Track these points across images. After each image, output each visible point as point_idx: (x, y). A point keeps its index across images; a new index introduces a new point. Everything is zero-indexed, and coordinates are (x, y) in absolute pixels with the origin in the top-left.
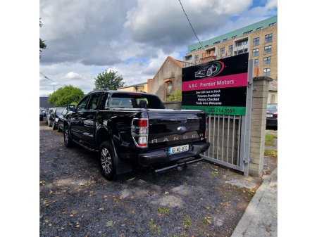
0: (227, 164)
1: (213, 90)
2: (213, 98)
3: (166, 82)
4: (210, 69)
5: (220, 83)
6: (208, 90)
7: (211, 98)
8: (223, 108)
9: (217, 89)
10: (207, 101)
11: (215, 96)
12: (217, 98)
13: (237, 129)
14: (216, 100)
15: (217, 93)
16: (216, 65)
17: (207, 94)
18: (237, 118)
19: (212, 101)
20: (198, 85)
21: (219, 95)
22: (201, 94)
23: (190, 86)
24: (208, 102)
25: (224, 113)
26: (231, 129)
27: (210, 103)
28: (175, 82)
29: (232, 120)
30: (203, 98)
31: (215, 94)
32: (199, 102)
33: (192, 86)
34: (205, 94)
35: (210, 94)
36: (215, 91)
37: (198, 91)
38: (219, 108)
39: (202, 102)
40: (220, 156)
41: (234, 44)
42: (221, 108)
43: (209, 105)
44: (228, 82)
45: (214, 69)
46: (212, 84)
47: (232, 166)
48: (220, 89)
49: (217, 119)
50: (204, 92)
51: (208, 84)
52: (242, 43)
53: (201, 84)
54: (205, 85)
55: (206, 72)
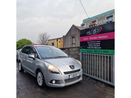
0: (105, 81)
1: (96, 41)
2: (96, 45)
3: (72, 37)
4: (95, 30)
5: (100, 37)
6: (94, 41)
7: (95, 45)
9: (99, 41)
10: (93, 47)
11: (98, 44)
12: (99, 45)
13: (110, 62)
14: (98, 46)
15: (99, 43)
16: (98, 28)
17: (93, 43)
18: (110, 56)
19: (96, 47)
20: (89, 38)
21: (100, 44)
22: (90, 43)
23: (84, 39)
25: (102, 53)
26: (107, 61)
27: (95, 48)
28: (76, 37)
29: (107, 57)
30: (91, 45)
31: (98, 43)
32: (89, 47)
33: (85, 39)
35: (95, 43)
36: (98, 42)
37: (89, 41)
38: (100, 50)
39: (91, 47)
40: (101, 76)
41: (106, 18)
42: (101, 50)
43: (94, 49)
44: (104, 37)
45: (97, 31)
46: (96, 38)
47: (108, 82)
48: (100, 40)
49: (99, 56)
50: (91, 42)
51: (94, 38)
52: (110, 18)
53: (90, 38)
54: (92, 38)
55: (92, 32)
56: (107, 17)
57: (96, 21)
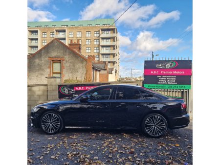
2: (171, 80)
3: (53, 60)
4: (169, 64)
5: (175, 72)
6: (169, 76)
7: (169, 80)
8: (178, 86)
9: (174, 76)
14: (173, 81)
16: (172, 63)
19: (170, 82)
20: (160, 72)
21: (175, 79)
22: (161, 78)
23: (152, 72)
24: (168, 82)
25: (178, 88)
28: (65, 62)
32: (160, 82)
34: (165, 78)
35: (169, 78)
36: (172, 77)
37: (159, 76)
39: (163, 82)
41: (55, 31)
42: (176, 85)
43: (168, 84)
44: (180, 72)
45: (171, 65)
46: (170, 73)
48: (176, 76)
49: (173, 91)
50: (164, 76)
51: (167, 72)
52: (61, 33)
53: (162, 72)
54: (165, 73)
55: (165, 66)
56: (57, 31)
57: (37, 32)
